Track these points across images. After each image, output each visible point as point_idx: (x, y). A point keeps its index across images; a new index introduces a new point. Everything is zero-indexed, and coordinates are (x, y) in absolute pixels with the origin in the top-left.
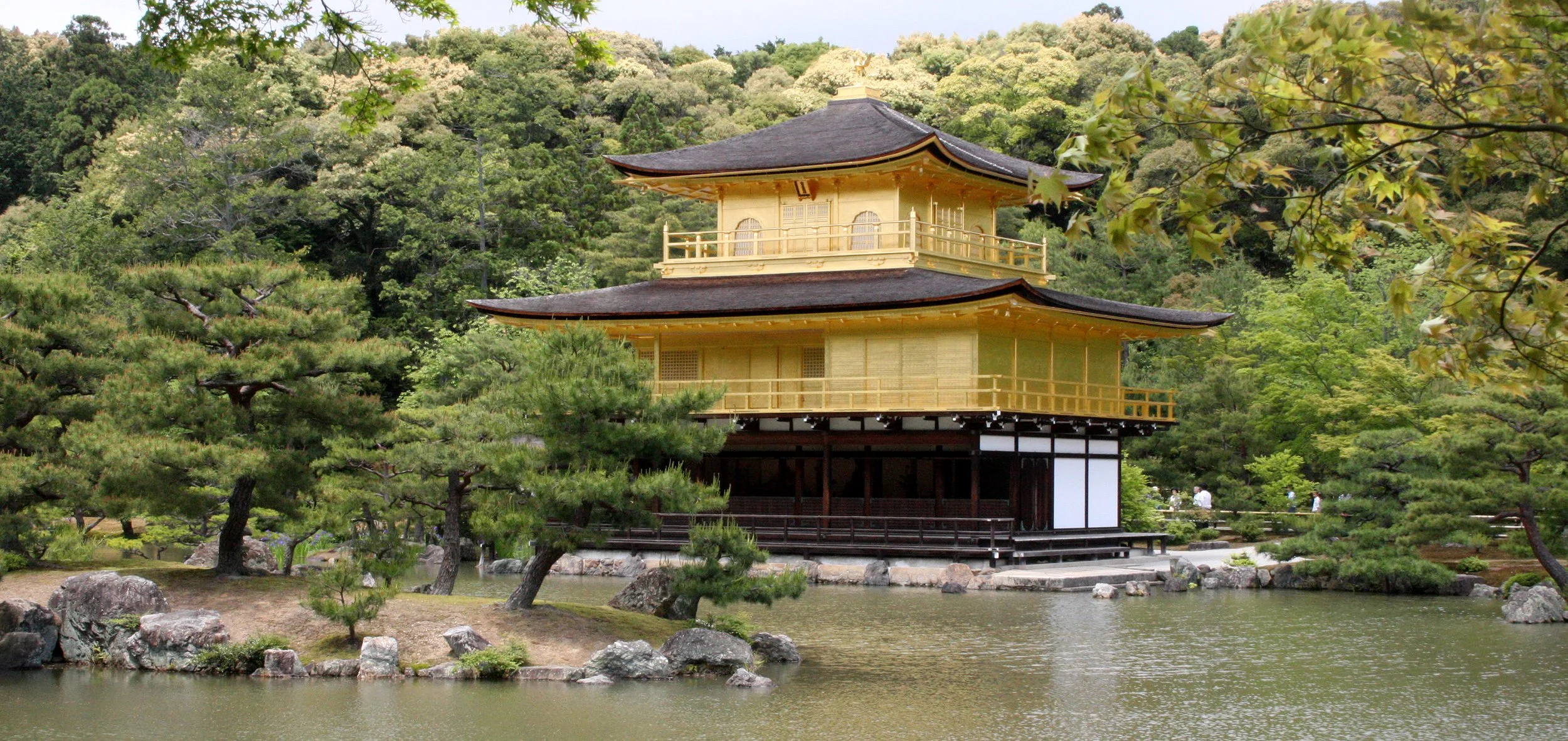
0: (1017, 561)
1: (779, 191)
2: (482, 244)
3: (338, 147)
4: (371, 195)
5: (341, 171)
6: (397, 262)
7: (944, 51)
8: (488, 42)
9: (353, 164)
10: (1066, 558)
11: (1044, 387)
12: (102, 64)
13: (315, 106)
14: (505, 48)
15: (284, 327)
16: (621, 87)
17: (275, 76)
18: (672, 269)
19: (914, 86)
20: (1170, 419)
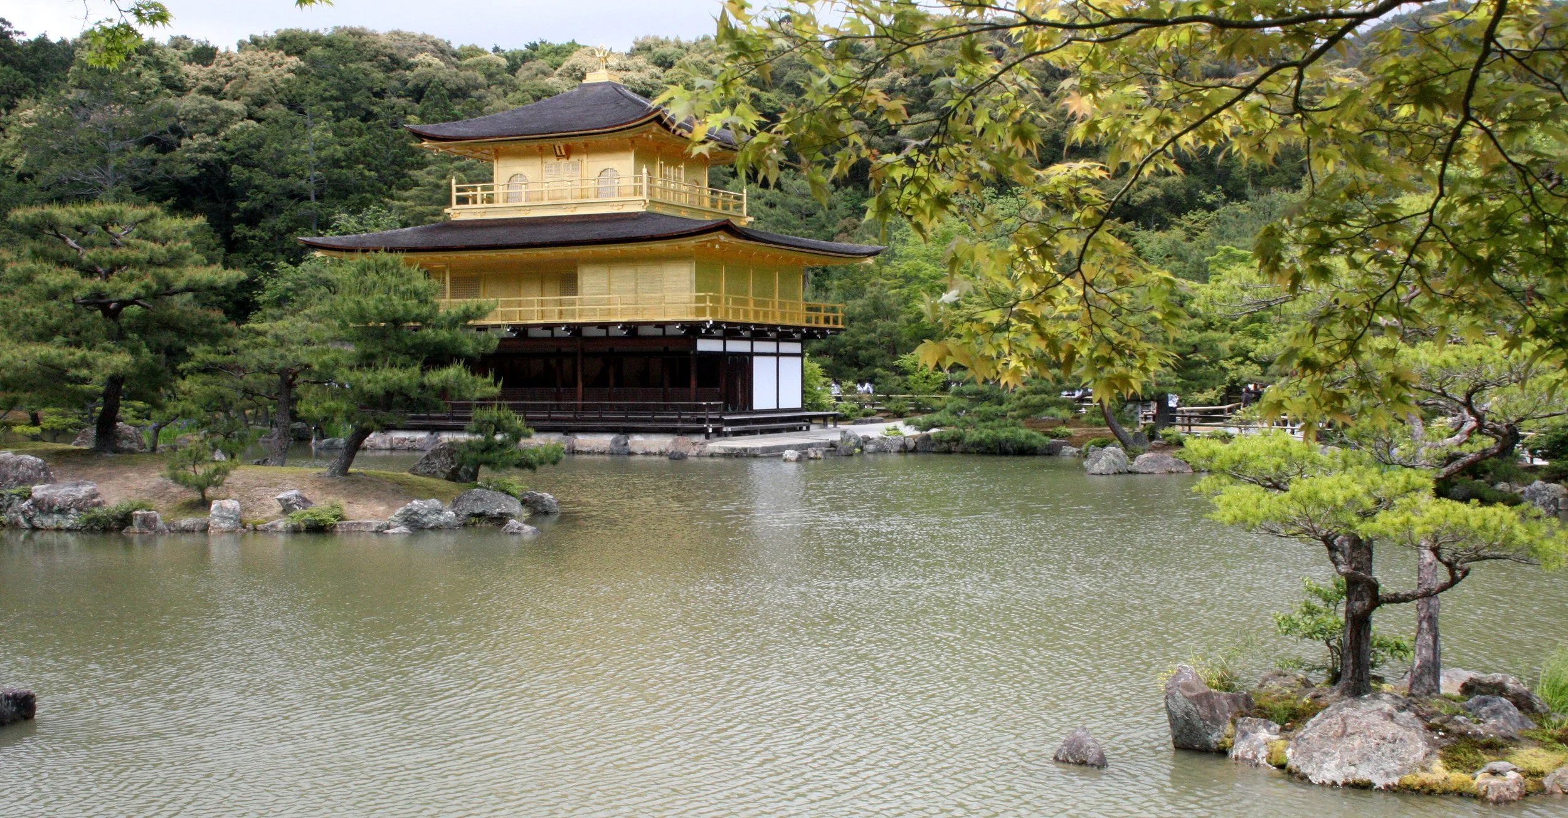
0: (726, 434)
1: (542, 153)
2: (313, 197)
3: (196, 121)
4: (224, 158)
5: (199, 139)
6: (245, 210)
7: (669, 50)
8: (316, 39)
9: (209, 134)
10: (763, 432)
11: (745, 302)
12: (8, 55)
13: (178, 88)
14: (329, 43)
15: (143, 256)
16: (419, 75)
17: (146, 64)
18: (458, 213)
19: (645, 76)
20: (840, 326)
